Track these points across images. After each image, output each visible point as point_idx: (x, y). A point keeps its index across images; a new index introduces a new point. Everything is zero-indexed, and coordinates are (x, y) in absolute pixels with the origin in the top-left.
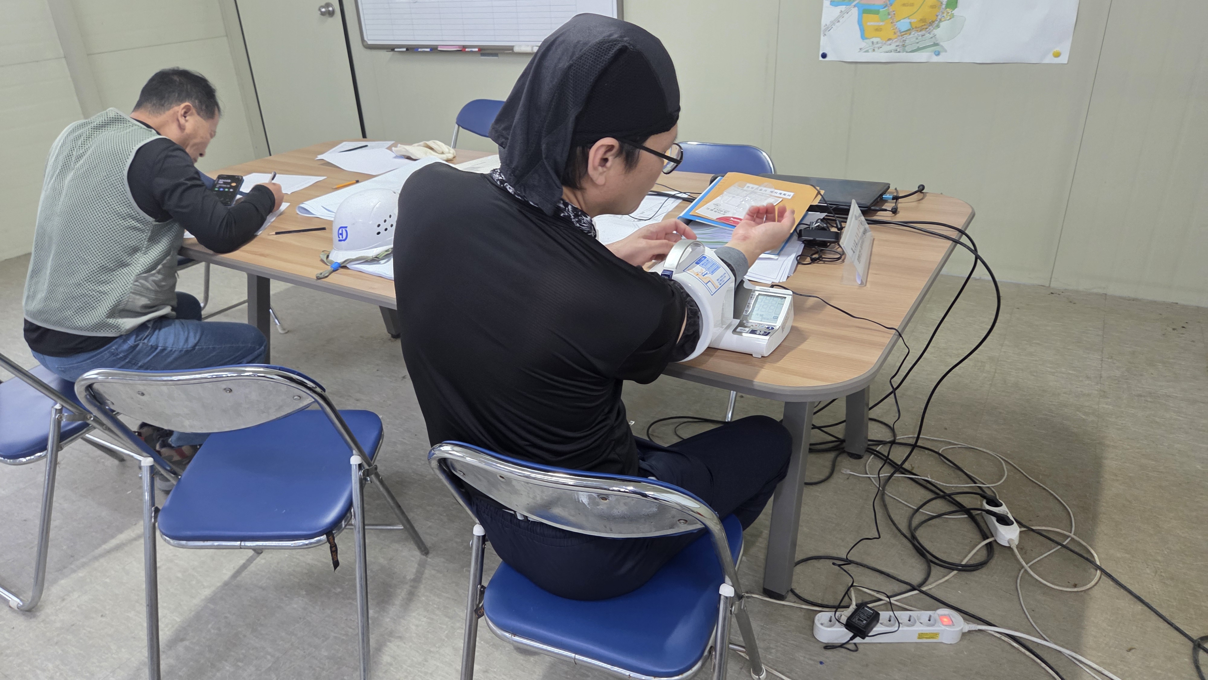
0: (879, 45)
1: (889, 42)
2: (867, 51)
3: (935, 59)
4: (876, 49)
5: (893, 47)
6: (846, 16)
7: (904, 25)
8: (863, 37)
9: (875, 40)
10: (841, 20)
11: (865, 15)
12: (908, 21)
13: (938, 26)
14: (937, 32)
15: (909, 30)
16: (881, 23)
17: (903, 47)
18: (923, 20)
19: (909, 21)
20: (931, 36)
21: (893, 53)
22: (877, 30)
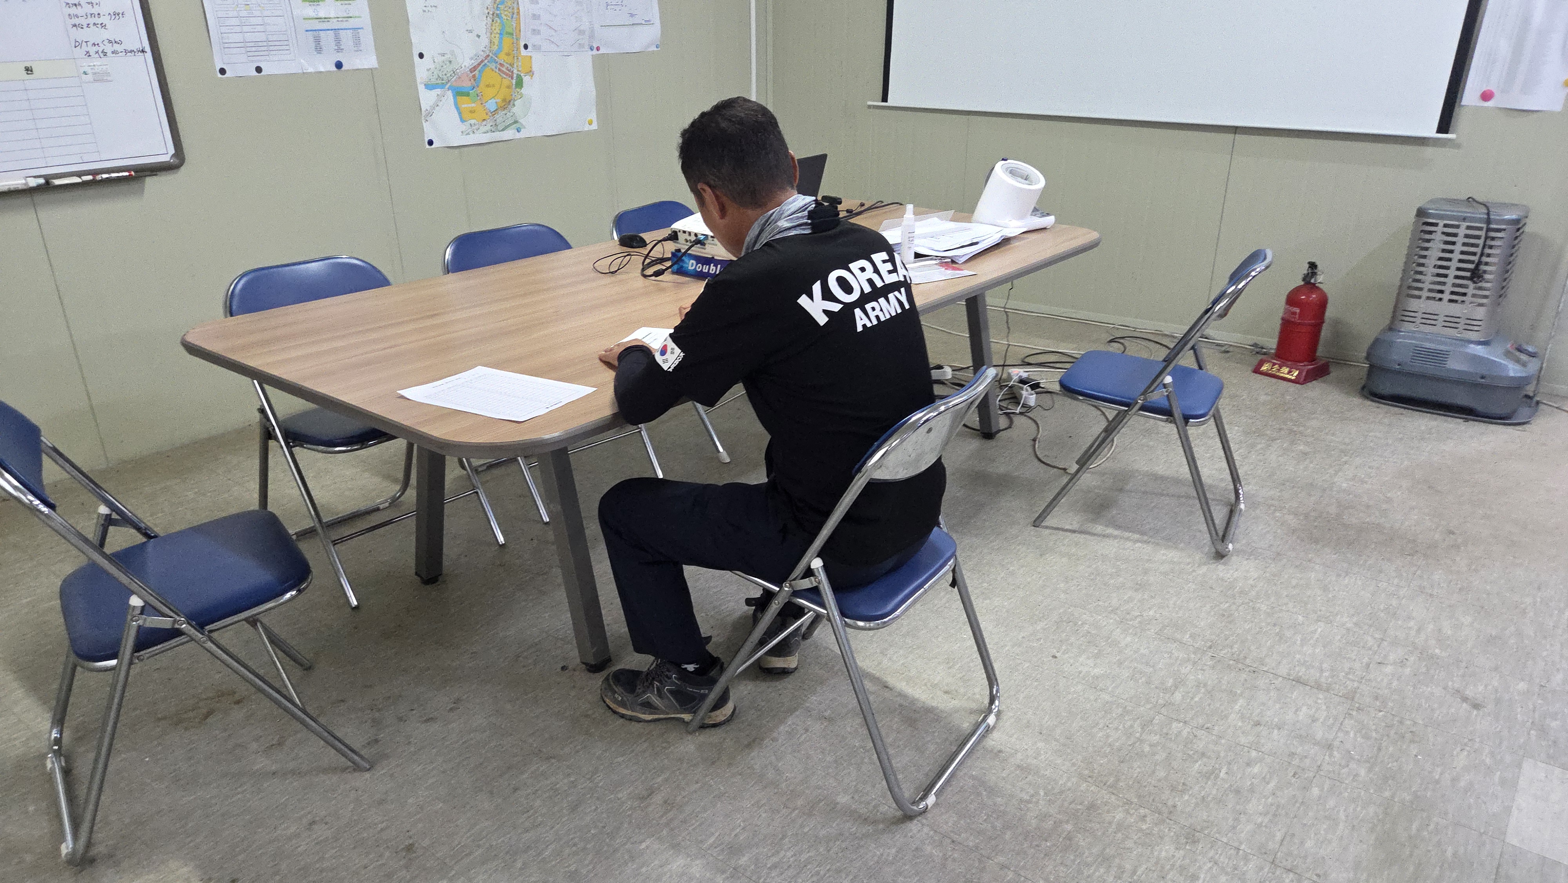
0: (477, 127)
1: (484, 123)
2: (468, 134)
3: (518, 136)
4: (475, 131)
5: (488, 128)
6: (444, 99)
7: (491, 105)
8: (463, 120)
9: (473, 122)
10: (440, 104)
11: (459, 98)
12: (493, 101)
13: (514, 105)
14: (514, 110)
15: (496, 110)
16: (473, 105)
17: (495, 128)
18: (504, 100)
19: (495, 101)
20: (512, 114)
21: (490, 133)
22: (471, 112)
